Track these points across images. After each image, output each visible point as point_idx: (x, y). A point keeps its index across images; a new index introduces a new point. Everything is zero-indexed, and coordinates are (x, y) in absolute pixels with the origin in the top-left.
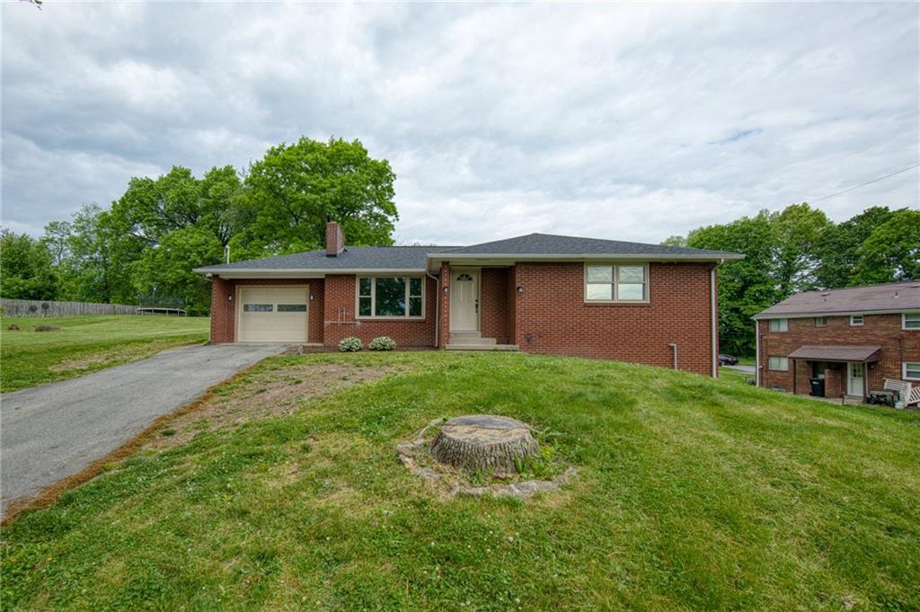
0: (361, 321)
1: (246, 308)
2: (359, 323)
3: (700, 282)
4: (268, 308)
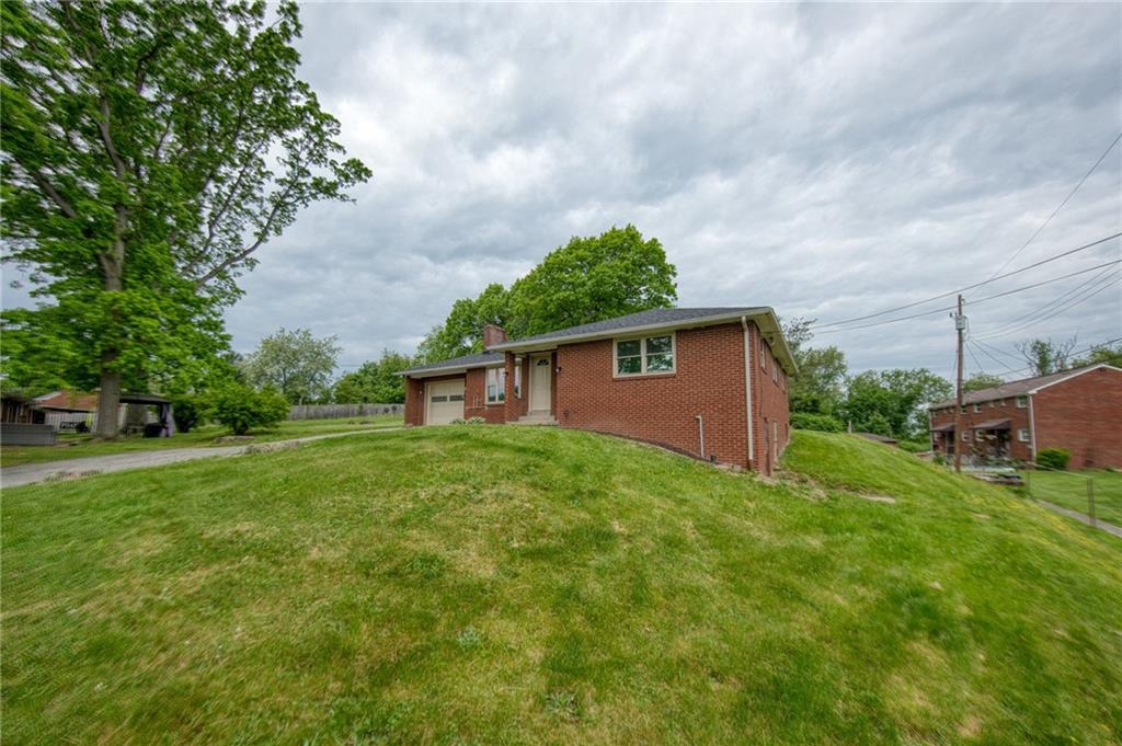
0: (489, 406)
1: (435, 399)
2: (486, 408)
3: (732, 345)
4: (444, 399)
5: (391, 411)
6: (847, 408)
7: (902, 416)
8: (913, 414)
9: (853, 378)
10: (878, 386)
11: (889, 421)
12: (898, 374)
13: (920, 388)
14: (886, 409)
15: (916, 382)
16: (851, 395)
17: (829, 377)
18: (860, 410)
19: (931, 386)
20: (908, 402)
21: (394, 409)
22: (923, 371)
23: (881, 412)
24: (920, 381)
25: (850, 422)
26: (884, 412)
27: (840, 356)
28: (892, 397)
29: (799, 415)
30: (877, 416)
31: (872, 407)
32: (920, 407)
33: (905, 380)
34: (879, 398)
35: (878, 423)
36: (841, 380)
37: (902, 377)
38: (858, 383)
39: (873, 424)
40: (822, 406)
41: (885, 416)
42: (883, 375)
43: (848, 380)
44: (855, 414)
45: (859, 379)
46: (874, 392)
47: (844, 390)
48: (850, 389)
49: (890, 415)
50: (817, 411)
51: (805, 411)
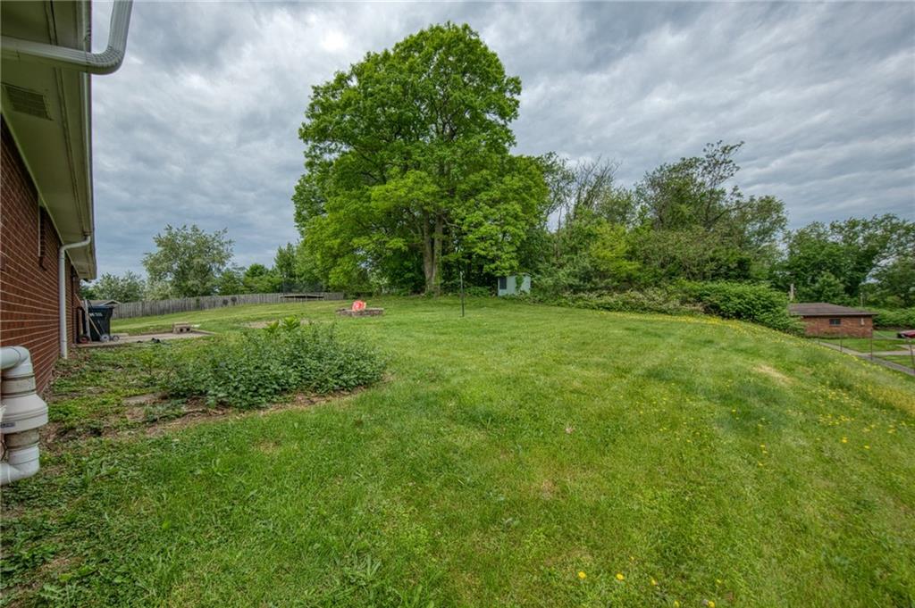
5: (230, 304)
6: (788, 268)
7: (860, 274)
8: (874, 271)
9: (795, 233)
10: (825, 241)
11: (843, 282)
12: (853, 224)
13: (885, 239)
14: (838, 268)
15: (879, 232)
16: (792, 253)
17: (765, 233)
18: (805, 270)
19: (900, 236)
20: (866, 259)
21: (234, 300)
22: (888, 217)
23: (832, 272)
24: (885, 230)
25: (792, 286)
26: (836, 270)
27: (778, 208)
28: (847, 253)
29: (714, 285)
30: (827, 276)
31: (819, 266)
32: (883, 262)
33: (863, 231)
34: (830, 255)
35: (829, 285)
36: (779, 235)
37: (859, 228)
38: (801, 239)
39: (823, 287)
40: (754, 269)
41: (837, 277)
42: (833, 227)
43: (788, 236)
44: (797, 276)
45: (802, 234)
46: (823, 248)
47: (782, 247)
48: (790, 247)
49: (844, 274)
50: (746, 277)
51: (727, 277)
